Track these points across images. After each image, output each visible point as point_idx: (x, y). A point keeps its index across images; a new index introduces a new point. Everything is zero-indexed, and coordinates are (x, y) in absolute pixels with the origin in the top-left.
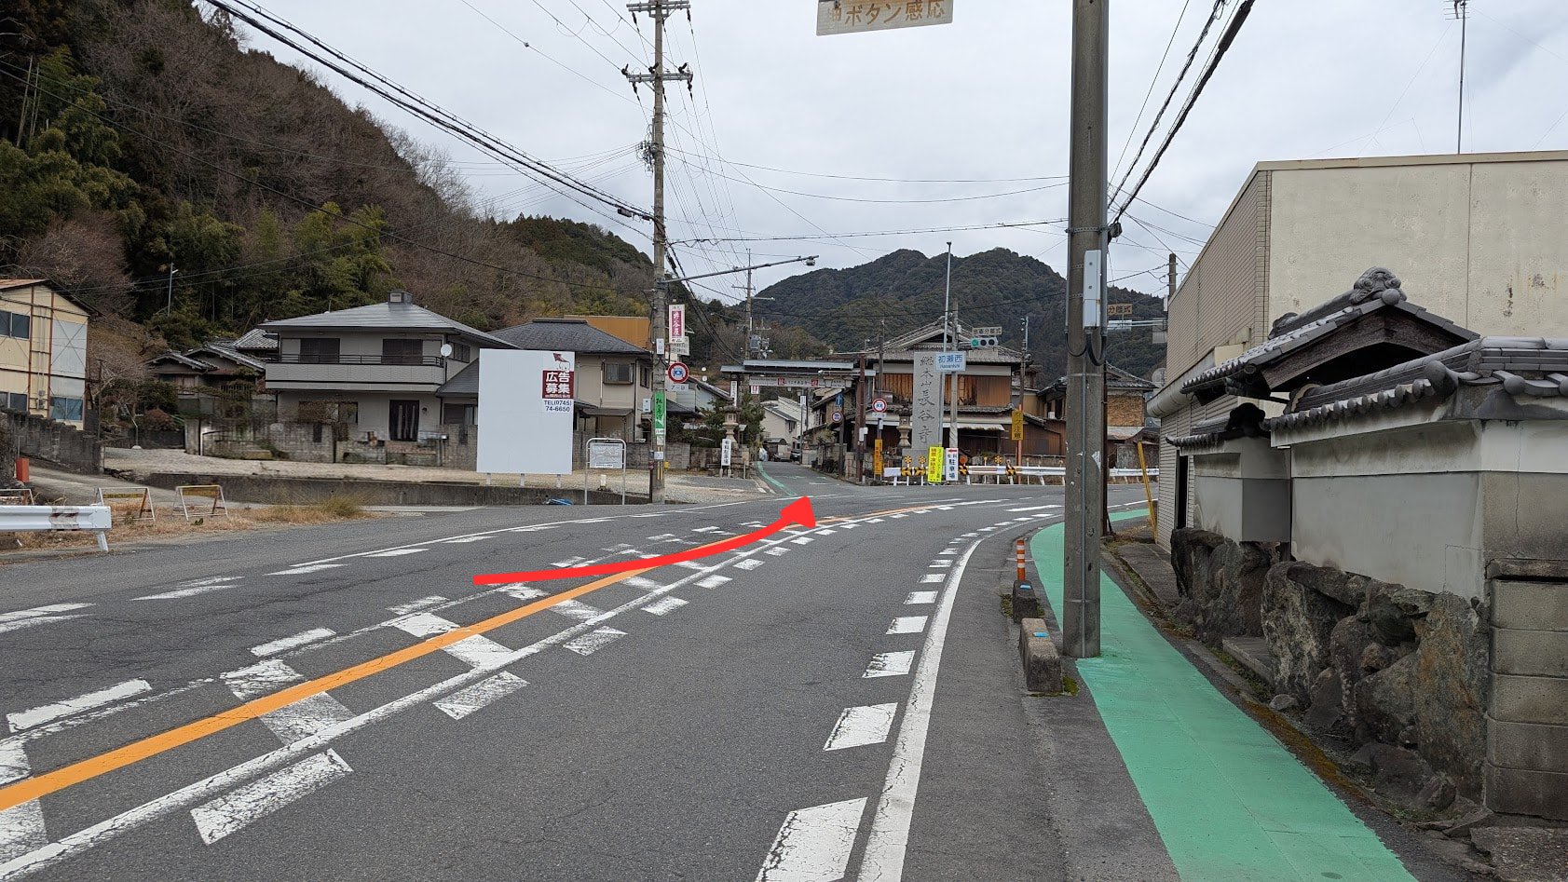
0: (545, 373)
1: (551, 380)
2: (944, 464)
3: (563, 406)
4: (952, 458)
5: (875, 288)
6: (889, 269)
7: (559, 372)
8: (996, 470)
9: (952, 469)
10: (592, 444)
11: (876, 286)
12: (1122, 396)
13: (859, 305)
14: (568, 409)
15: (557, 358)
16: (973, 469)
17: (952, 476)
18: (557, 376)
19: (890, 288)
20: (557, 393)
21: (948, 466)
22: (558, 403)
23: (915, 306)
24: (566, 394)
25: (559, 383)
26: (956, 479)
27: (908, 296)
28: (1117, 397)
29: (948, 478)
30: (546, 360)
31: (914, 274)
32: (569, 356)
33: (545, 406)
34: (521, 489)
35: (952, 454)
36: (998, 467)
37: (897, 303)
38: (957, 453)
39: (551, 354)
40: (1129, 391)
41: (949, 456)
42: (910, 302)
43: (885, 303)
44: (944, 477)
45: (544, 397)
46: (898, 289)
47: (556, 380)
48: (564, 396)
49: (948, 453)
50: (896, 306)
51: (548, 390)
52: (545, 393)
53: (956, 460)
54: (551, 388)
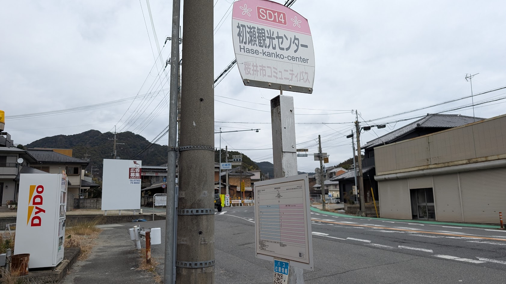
0: (130, 169)
1: (132, 172)
2: (225, 200)
3: (137, 182)
4: (227, 198)
5: (82, 143)
6: (87, 136)
7: (136, 168)
8: (239, 201)
9: (227, 202)
10: (156, 196)
11: (82, 142)
12: (245, 178)
13: (76, 148)
14: (139, 183)
15: (135, 163)
16: (233, 202)
17: (228, 204)
18: (135, 170)
19: (88, 143)
20: (134, 177)
21: (226, 201)
22: (135, 180)
23: (98, 149)
24: (138, 177)
25: (135, 173)
26: (229, 205)
27: (95, 146)
28: (243, 178)
29: (226, 205)
30: (130, 163)
31: (97, 138)
32: (140, 162)
33: (130, 182)
34: (120, 216)
35: (227, 197)
36: (239, 200)
37: (91, 148)
38: (229, 196)
39: (132, 161)
40: (247, 176)
41: (226, 197)
42: (96, 148)
43: (87, 148)
44: (225, 205)
45: (129, 178)
46: (91, 143)
47: (134, 171)
48: (137, 178)
49: (226, 196)
50: (90, 149)
51: (131, 175)
52: (130, 177)
53: (229, 199)
54: (132, 175)
